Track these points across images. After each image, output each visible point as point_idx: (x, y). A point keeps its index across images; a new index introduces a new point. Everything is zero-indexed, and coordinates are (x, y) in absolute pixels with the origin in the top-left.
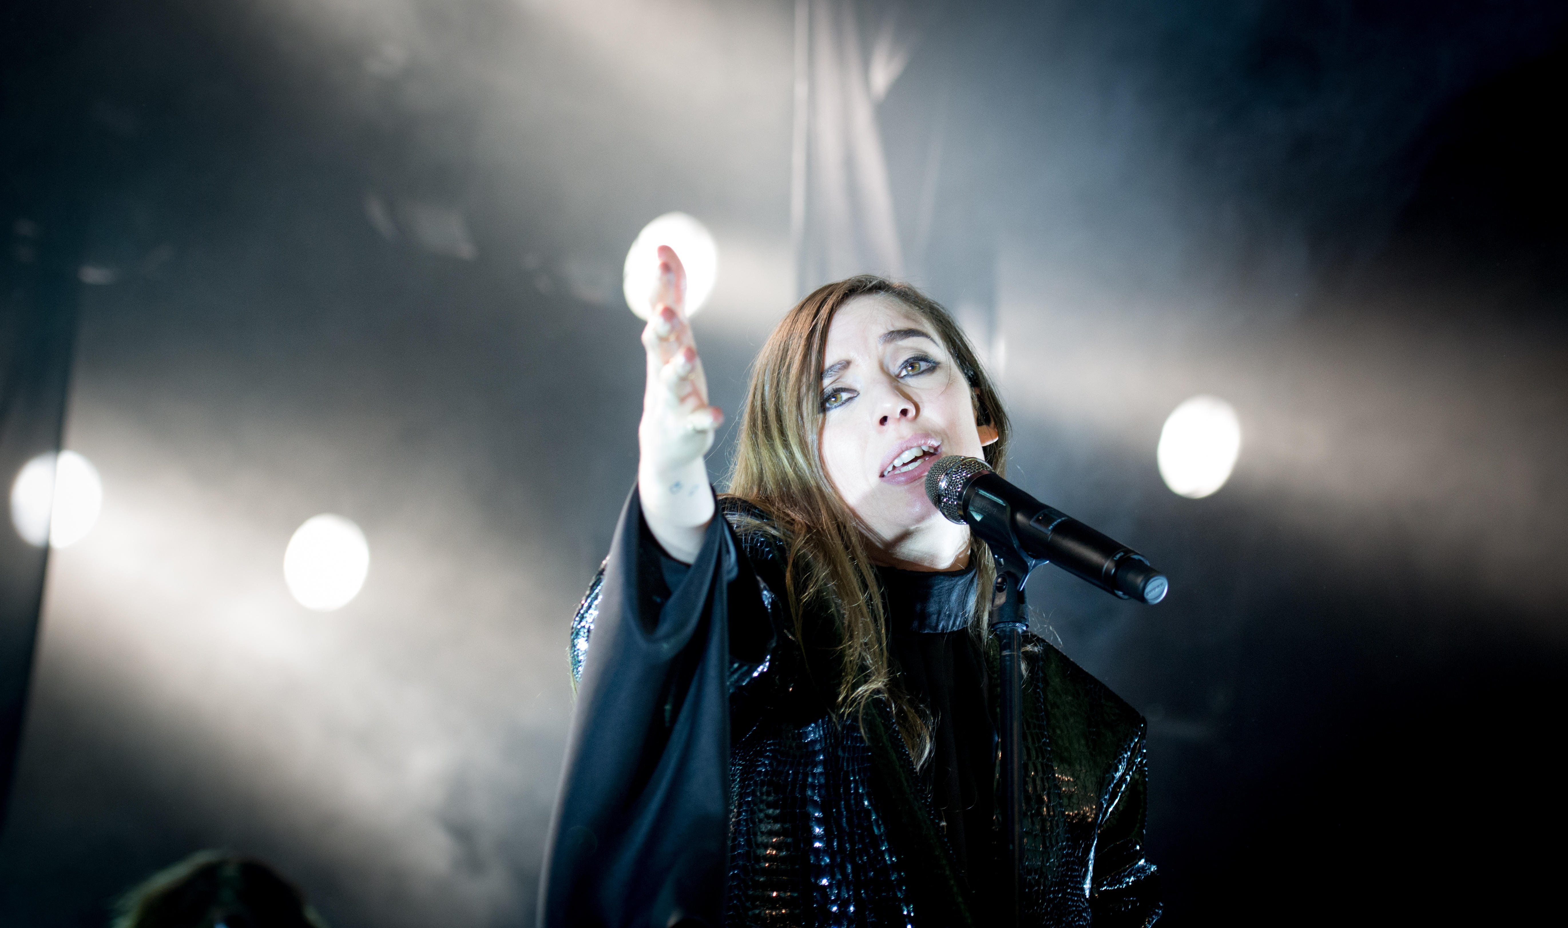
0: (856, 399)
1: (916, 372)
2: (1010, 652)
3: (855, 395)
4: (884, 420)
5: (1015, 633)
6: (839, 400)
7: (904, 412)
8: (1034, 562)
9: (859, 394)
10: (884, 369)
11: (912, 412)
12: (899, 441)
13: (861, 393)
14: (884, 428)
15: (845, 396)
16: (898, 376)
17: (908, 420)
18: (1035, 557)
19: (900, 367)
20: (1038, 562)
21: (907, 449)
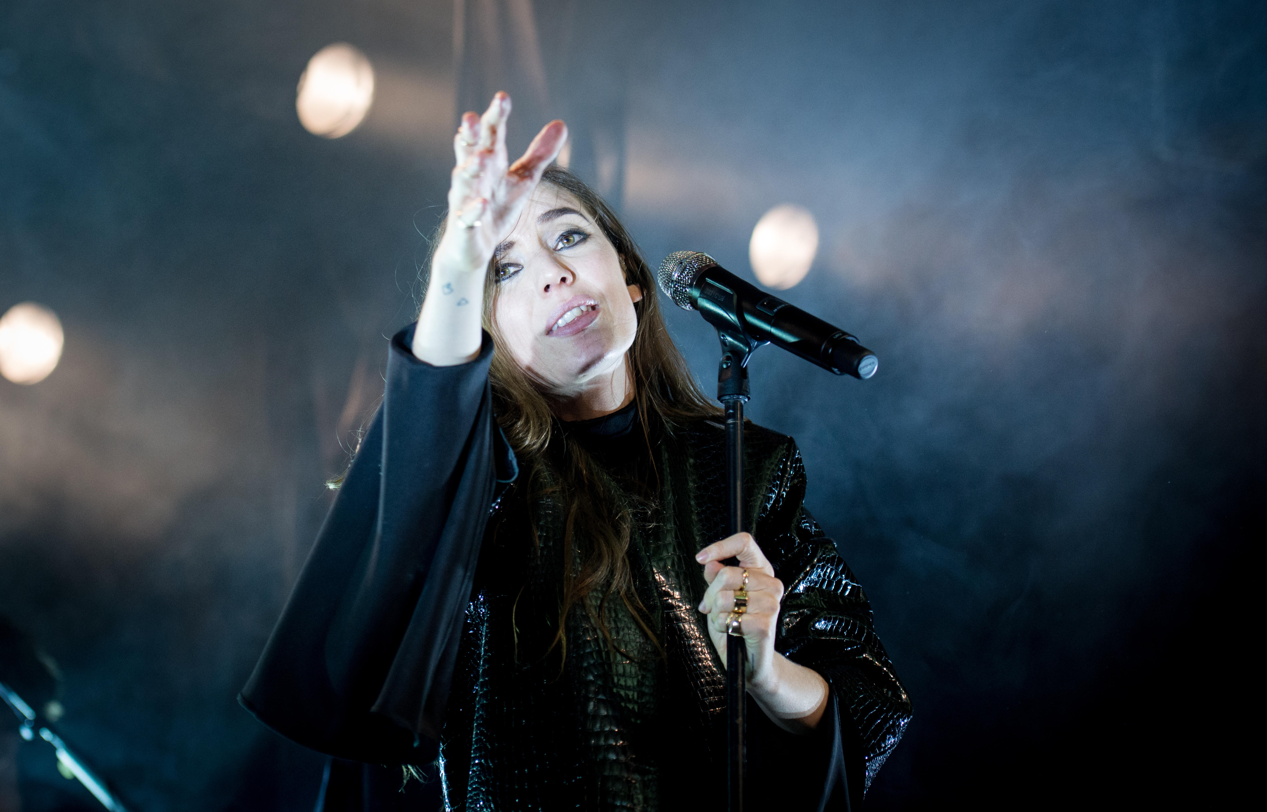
0: (521, 272)
1: (571, 244)
2: (733, 420)
3: (521, 269)
4: (547, 288)
5: (739, 404)
6: (507, 273)
7: (563, 280)
8: (756, 343)
9: (523, 268)
10: (543, 244)
11: (570, 279)
12: (562, 304)
13: (524, 266)
14: (548, 294)
15: (512, 270)
16: (555, 249)
17: (567, 286)
18: (757, 339)
19: (556, 241)
20: (759, 343)
21: (569, 309)
